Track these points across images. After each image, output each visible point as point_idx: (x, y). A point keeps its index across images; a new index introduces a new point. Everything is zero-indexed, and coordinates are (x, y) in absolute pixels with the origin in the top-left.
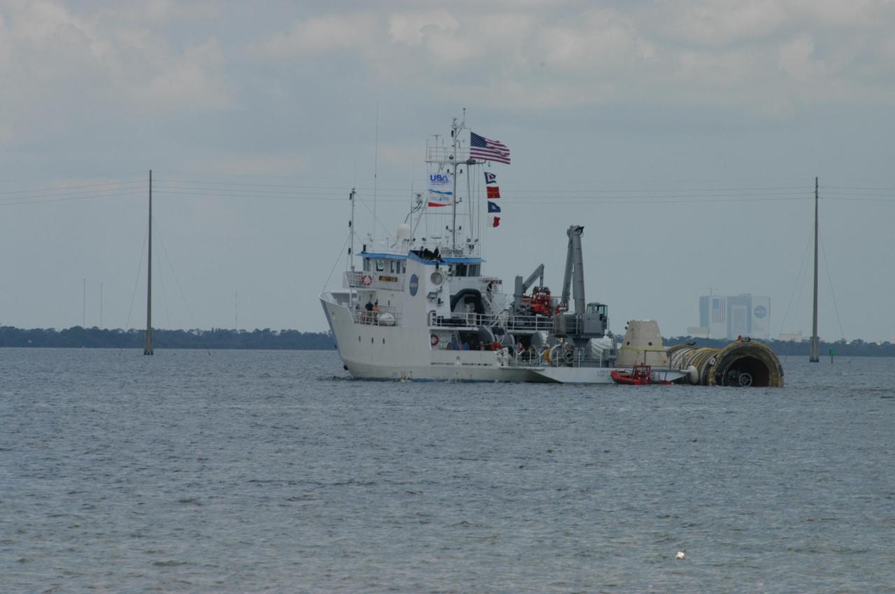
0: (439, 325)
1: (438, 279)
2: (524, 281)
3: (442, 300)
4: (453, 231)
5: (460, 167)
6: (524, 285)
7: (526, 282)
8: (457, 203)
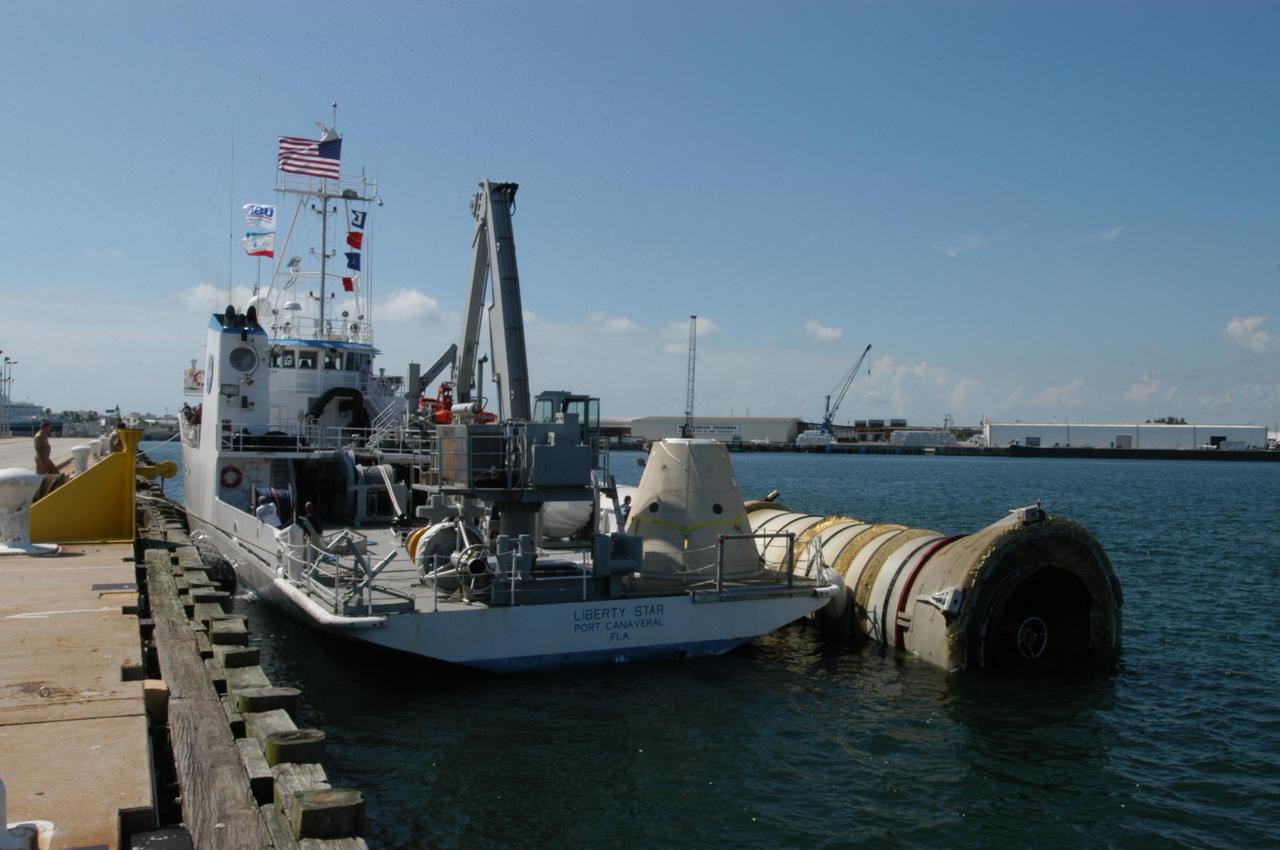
0: (236, 449)
1: (246, 360)
2: (423, 372)
3: (250, 400)
4: (322, 300)
5: (332, 203)
6: (422, 378)
7: (426, 375)
8: (328, 256)
